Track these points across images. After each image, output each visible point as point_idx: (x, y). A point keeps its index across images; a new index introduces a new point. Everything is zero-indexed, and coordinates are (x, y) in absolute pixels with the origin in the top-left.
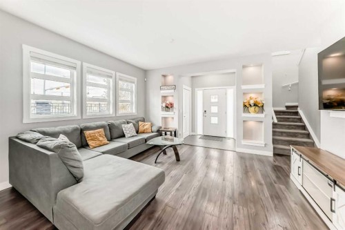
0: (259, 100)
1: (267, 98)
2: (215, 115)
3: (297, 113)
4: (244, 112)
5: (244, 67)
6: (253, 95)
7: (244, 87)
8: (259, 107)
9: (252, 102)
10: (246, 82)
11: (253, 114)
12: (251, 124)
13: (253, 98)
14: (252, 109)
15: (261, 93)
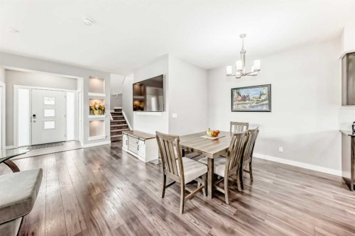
0: (102, 105)
1: (107, 104)
2: (50, 119)
3: (121, 114)
4: (90, 114)
5: (90, 77)
6: (97, 101)
7: (90, 94)
8: (102, 110)
9: (97, 106)
10: (92, 90)
11: (97, 115)
12: (96, 123)
13: (97, 103)
14: (96, 112)
15: (102, 100)
